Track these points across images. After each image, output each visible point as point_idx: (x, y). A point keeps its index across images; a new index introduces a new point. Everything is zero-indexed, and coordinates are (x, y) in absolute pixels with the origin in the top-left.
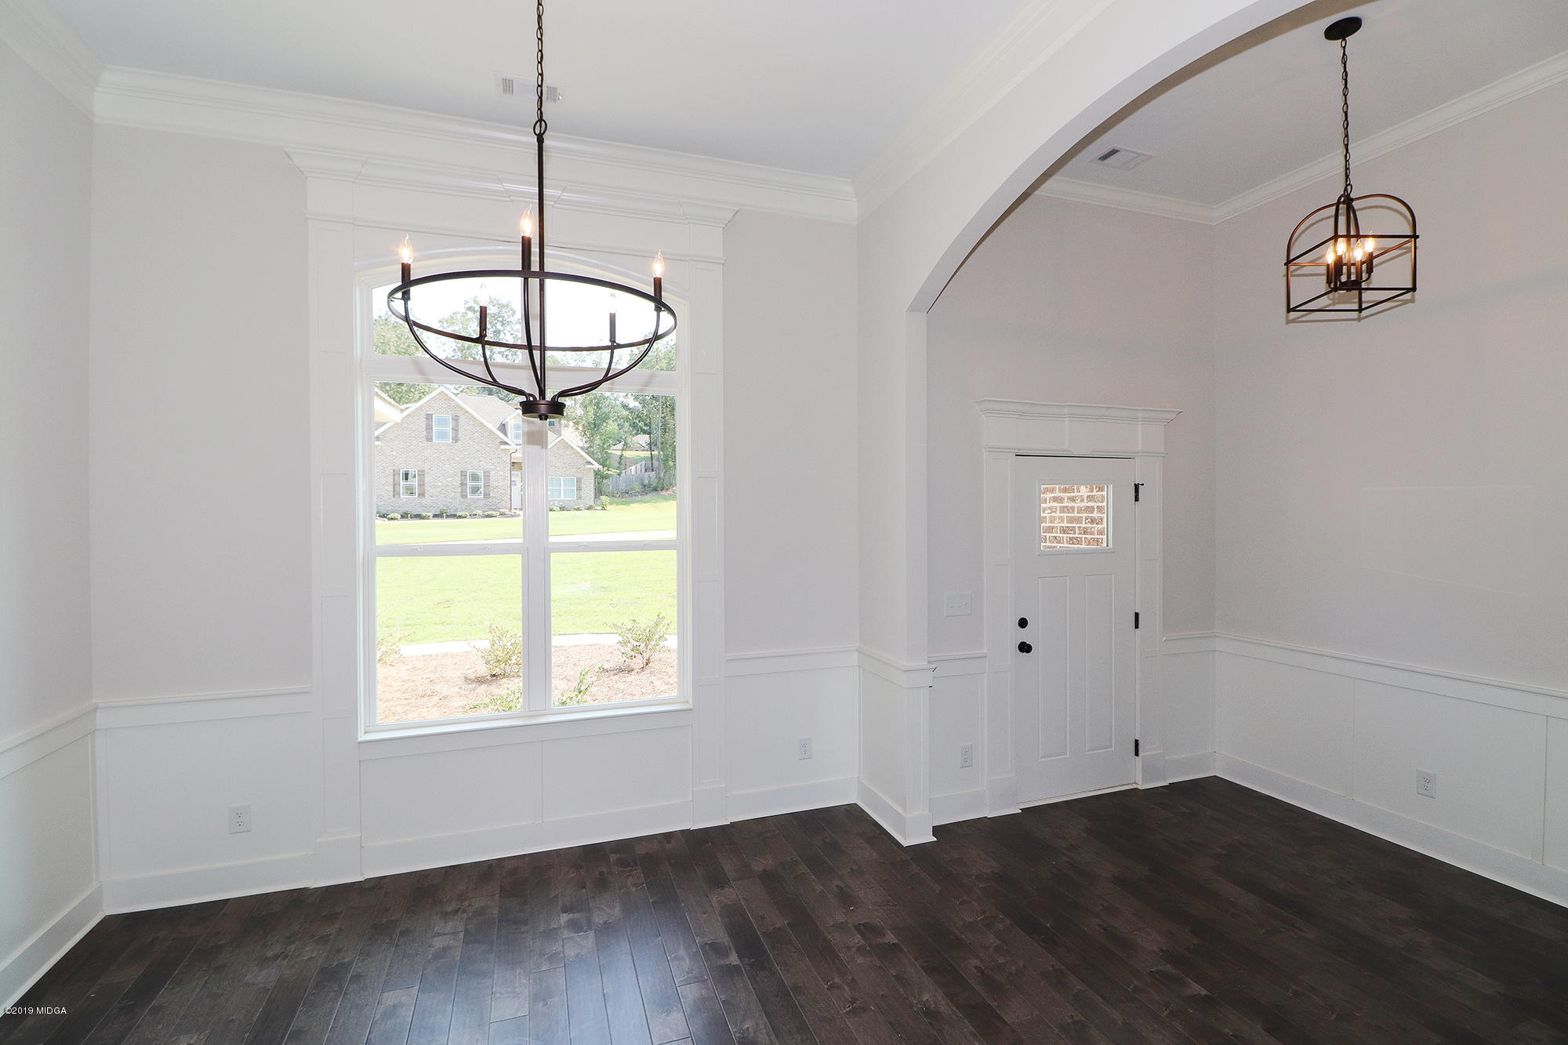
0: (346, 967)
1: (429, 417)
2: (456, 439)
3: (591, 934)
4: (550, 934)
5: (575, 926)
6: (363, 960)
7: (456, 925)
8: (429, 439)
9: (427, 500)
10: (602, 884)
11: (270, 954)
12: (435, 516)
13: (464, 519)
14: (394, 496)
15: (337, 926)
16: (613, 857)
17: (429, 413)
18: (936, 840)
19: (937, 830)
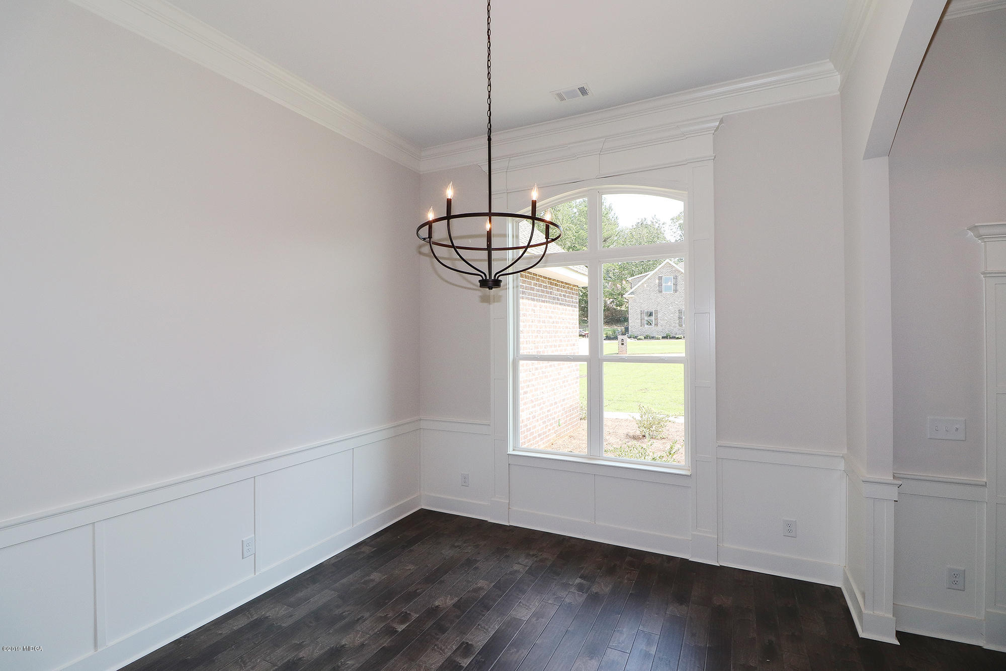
0: (476, 561)
1: (660, 278)
2: (676, 291)
3: (585, 596)
4: (566, 586)
5: (580, 588)
6: (484, 561)
7: (529, 562)
8: (660, 292)
9: (659, 328)
10: (611, 571)
11: (456, 544)
12: (663, 338)
13: (680, 340)
14: (641, 326)
15: (485, 542)
16: (628, 559)
17: (660, 276)
18: (897, 643)
19: (900, 635)
